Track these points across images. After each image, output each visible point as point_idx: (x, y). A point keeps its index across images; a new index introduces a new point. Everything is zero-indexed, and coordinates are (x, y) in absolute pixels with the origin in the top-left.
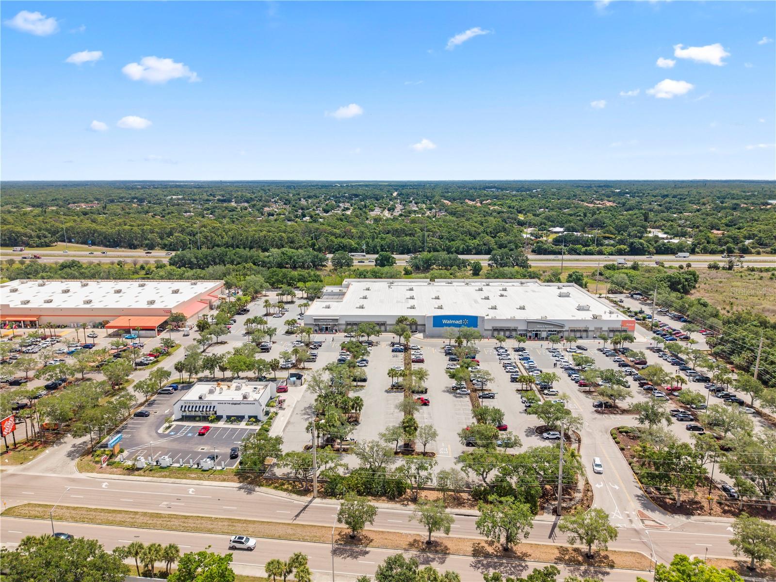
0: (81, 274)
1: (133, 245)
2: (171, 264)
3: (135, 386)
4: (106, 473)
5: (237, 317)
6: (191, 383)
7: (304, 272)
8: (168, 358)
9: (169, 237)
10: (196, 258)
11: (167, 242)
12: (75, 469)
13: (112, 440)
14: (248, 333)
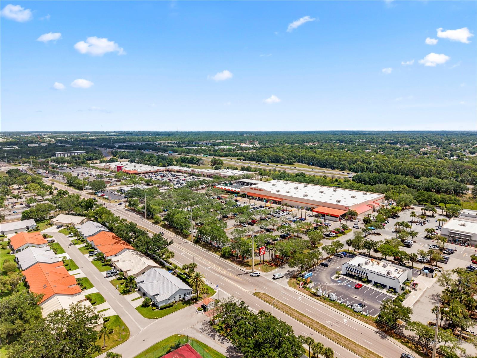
0: (305, 180)
1: (333, 167)
2: (353, 180)
3: (323, 248)
4: (301, 291)
5: (390, 219)
6: (355, 254)
7: (446, 197)
8: (343, 236)
9: (354, 164)
10: (369, 178)
11: (352, 167)
12: (287, 283)
13: (307, 274)
14: (396, 232)
